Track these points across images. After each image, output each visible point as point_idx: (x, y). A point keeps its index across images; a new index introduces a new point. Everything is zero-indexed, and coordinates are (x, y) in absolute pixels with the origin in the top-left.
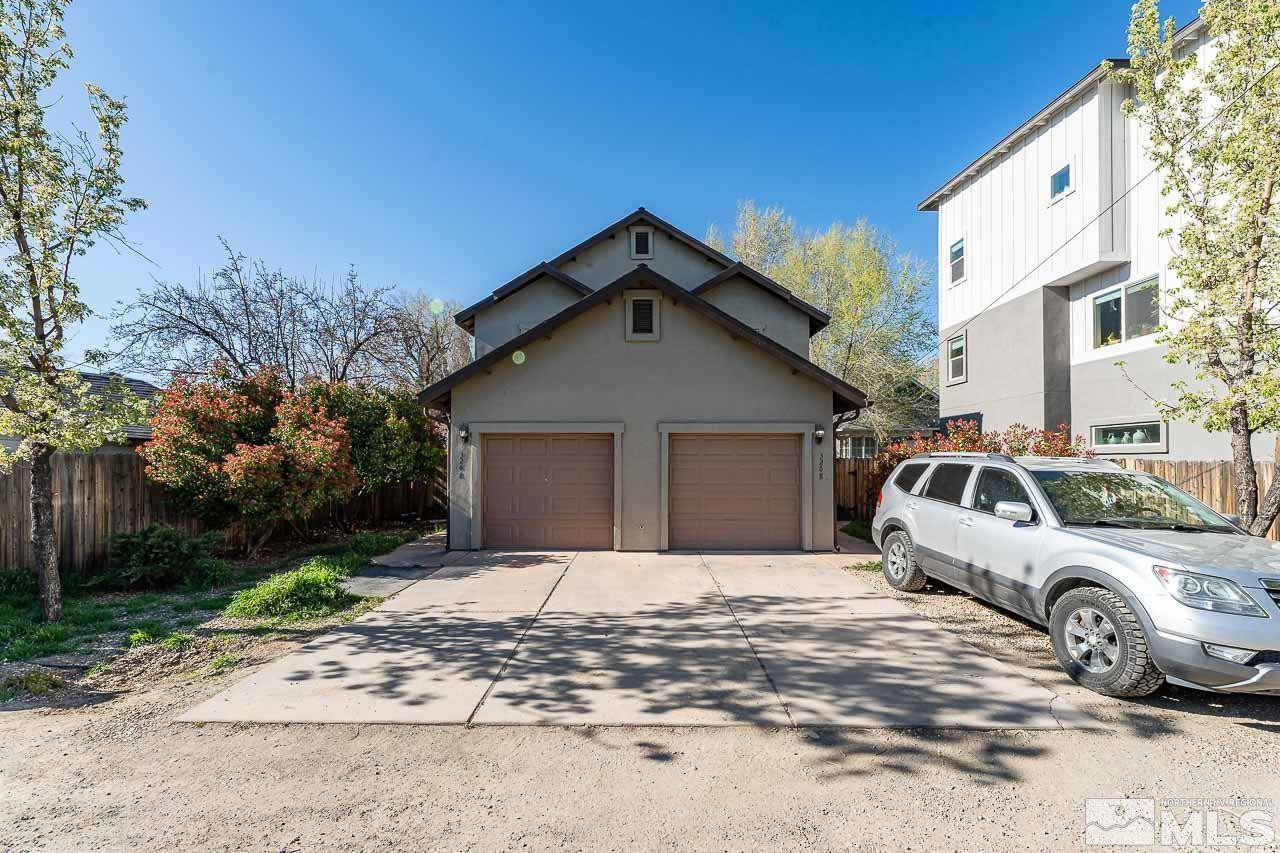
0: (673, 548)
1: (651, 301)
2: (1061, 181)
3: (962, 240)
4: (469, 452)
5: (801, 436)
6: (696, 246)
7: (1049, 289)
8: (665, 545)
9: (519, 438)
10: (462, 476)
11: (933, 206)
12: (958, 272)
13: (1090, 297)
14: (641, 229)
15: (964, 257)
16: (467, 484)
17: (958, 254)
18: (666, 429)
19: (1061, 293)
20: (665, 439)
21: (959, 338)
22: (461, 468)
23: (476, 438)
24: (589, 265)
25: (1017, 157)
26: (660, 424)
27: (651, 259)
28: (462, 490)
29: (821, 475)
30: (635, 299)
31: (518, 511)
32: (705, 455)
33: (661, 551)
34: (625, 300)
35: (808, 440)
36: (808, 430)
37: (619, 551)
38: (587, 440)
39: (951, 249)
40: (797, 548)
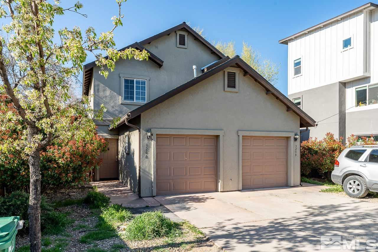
1: (235, 73)
2: (347, 43)
3: (300, 58)
4: (150, 144)
7: (341, 83)
8: (241, 188)
9: (173, 137)
10: (147, 157)
11: (286, 43)
12: (298, 71)
13: (354, 88)
14: (182, 33)
15: (301, 65)
16: (150, 162)
17: (298, 64)
18: (241, 134)
19: (344, 85)
20: (241, 138)
21: (299, 98)
22: (147, 153)
23: (154, 137)
25: (328, 30)
26: (239, 131)
27: (186, 48)
28: (147, 165)
29: (296, 154)
30: (228, 71)
31: (173, 175)
32: (253, 146)
33: (239, 191)
34: (224, 71)
35: (292, 139)
36: (292, 135)
37: (221, 192)
38: (205, 138)
39: (294, 62)
40: (287, 185)
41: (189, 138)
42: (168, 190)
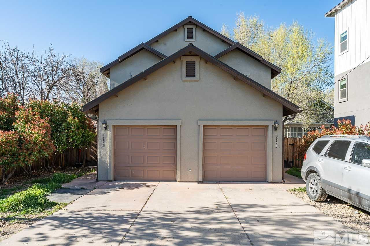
0: (205, 180)
1: (195, 61)
3: (346, 31)
4: (107, 134)
5: (267, 127)
6: (216, 35)
8: (201, 179)
10: (104, 146)
11: (333, 15)
12: (344, 47)
14: (190, 27)
15: (347, 39)
16: (106, 150)
17: (344, 38)
18: (202, 123)
20: (201, 128)
21: (344, 79)
22: (104, 142)
23: (110, 128)
24: (165, 44)
26: (199, 121)
27: (195, 41)
28: (104, 152)
29: (276, 146)
30: (187, 60)
31: (131, 162)
32: (221, 136)
33: (199, 182)
34: (182, 61)
35: (270, 129)
36: (270, 124)
37: (179, 182)
38: (164, 128)
39: (341, 36)
40: (265, 180)
41: (148, 128)
42: (126, 176)
